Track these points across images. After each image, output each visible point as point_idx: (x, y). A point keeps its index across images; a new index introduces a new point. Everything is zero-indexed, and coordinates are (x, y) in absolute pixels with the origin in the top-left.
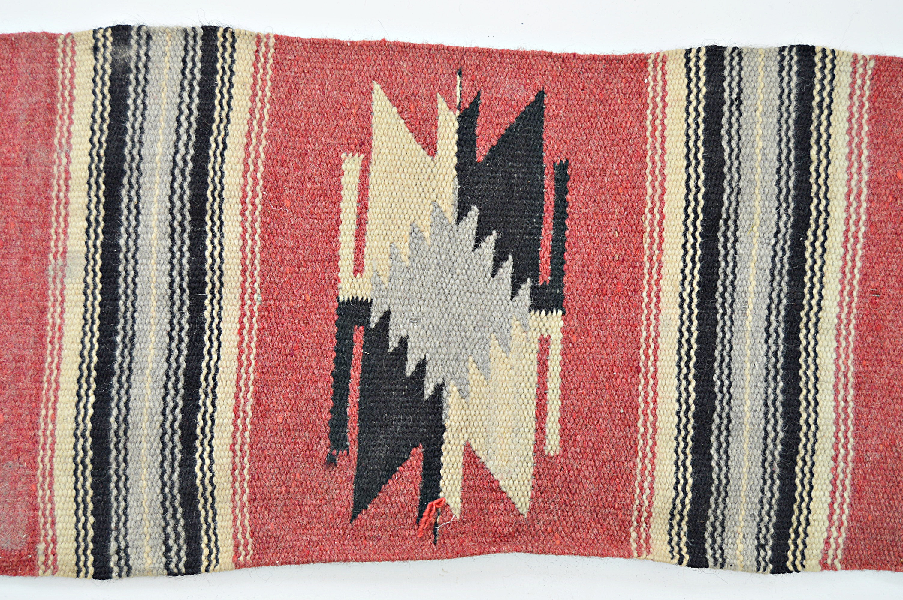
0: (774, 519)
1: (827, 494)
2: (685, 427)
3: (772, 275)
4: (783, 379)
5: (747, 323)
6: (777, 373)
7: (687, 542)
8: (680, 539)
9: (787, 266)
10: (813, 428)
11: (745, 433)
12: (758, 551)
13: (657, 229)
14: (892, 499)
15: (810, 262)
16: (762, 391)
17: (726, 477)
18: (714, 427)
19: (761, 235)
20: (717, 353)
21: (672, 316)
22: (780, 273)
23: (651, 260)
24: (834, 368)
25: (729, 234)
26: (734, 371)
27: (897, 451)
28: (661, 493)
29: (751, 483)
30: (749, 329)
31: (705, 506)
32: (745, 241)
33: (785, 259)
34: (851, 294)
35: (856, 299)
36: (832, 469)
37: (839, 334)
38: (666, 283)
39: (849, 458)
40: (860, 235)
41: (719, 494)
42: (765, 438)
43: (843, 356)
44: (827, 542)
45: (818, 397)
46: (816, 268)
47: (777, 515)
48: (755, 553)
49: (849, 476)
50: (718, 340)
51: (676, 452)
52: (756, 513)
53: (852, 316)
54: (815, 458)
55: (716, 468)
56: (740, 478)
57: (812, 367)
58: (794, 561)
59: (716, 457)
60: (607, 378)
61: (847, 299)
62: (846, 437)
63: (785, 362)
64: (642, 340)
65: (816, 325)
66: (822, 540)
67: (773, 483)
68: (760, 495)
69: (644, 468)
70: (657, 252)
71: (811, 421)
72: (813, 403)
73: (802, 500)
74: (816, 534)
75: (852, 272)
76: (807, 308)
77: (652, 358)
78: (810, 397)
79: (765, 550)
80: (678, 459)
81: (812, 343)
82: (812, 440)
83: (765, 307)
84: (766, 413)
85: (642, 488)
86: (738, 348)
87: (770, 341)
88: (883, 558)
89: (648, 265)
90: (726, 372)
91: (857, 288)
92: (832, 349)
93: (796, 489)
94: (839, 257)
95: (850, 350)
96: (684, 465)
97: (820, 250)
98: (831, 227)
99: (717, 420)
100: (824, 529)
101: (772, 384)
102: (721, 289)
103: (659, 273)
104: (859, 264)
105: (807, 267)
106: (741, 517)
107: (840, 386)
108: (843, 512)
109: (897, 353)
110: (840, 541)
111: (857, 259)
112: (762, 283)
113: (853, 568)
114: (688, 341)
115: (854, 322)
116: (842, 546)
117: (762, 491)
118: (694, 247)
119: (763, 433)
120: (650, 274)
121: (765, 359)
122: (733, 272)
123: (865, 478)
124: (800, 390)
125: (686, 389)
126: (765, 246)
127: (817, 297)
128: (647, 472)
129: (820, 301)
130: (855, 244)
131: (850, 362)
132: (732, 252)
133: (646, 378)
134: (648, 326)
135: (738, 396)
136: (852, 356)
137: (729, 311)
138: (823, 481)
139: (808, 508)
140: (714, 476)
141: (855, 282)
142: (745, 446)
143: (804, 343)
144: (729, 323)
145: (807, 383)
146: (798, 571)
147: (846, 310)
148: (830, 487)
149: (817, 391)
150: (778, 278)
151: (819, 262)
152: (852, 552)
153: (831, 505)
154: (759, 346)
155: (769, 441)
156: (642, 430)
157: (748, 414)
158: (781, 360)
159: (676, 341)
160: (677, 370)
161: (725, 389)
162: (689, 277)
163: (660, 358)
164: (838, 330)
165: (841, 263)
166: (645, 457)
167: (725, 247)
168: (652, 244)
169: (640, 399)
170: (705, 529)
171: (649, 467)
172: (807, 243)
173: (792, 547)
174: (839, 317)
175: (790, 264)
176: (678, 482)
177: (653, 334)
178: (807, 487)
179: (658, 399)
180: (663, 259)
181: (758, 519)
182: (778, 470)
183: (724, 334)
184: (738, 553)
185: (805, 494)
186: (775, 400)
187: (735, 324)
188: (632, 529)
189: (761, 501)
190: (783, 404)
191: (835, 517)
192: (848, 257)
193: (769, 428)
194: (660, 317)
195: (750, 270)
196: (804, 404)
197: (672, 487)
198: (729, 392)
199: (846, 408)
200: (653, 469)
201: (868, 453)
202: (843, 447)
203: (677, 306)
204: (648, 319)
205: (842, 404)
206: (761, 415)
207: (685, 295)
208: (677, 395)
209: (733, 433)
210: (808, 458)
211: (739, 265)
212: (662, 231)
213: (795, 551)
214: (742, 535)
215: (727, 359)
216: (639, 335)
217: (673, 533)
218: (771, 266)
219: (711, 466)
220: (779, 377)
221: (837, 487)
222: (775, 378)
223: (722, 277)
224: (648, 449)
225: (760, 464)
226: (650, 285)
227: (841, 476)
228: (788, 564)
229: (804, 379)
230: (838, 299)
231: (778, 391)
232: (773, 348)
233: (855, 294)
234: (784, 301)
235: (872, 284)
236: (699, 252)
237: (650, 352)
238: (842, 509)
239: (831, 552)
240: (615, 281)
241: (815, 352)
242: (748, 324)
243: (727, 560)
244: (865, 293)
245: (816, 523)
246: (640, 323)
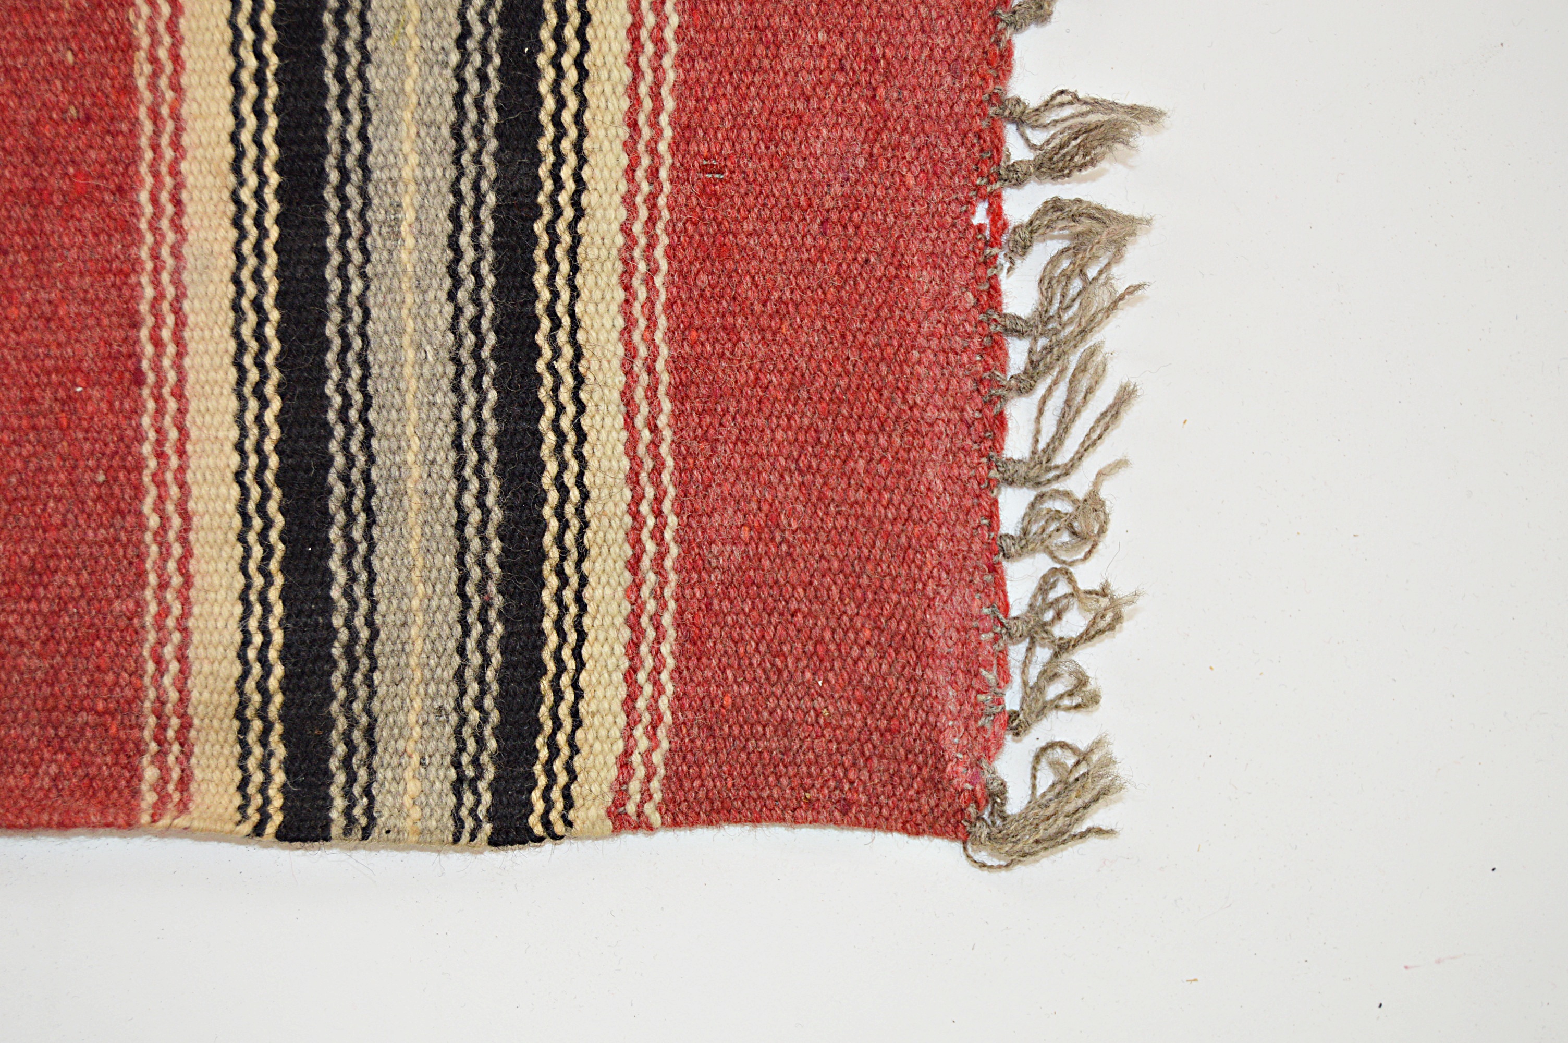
0: (495, 717)
1: (620, 650)
2: (261, 508)
3: (457, 135)
4: (497, 382)
5: (404, 256)
6: (481, 370)
7: (284, 785)
8: (268, 778)
9: (494, 116)
10: (575, 495)
11: (412, 515)
12: (458, 794)
13: (167, 40)
14: (780, 654)
15: (550, 104)
16: (447, 414)
17: (370, 623)
18: (333, 505)
19: (426, 44)
20: (330, 330)
21: (216, 248)
22: (478, 132)
23: (155, 115)
24: (621, 350)
25: (349, 46)
26: (375, 371)
27: (784, 540)
28: (207, 668)
29: (433, 634)
30: (410, 269)
31: (318, 694)
32: (388, 59)
33: (489, 101)
34: (653, 174)
35: (667, 187)
36: (628, 591)
37: (629, 271)
38: (195, 168)
39: (668, 563)
40: (669, 34)
41: (353, 665)
42: (460, 525)
43: (642, 323)
44: (624, 763)
45: (585, 422)
46: (567, 117)
47: (499, 705)
48: (452, 800)
49: (672, 605)
50: (332, 299)
51: (244, 569)
52: (450, 705)
53: (660, 226)
54: (586, 566)
55: (343, 604)
56: (404, 624)
57: (568, 352)
58: (547, 812)
59: (341, 576)
60: (63, 403)
61: (646, 188)
62: (658, 514)
63: (499, 341)
64: (144, 307)
65: (572, 252)
66: (611, 760)
67: (487, 630)
68: (457, 660)
69: (164, 612)
70: (169, 95)
71: (569, 479)
72: (572, 437)
73: (561, 667)
74: (597, 746)
75: (654, 124)
76: (547, 213)
77: (171, 349)
78: (565, 423)
79: (475, 792)
80: (248, 587)
81: (565, 295)
82: (575, 524)
83: (443, 214)
84: (459, 465)
85: (158, 660)
86: (384, 314)
87: (462, 295)
88: (765, 794)
89: (148, 127)
90: (356, 372)
91: (668, 160)
92: (614, 308)
93: (544, 643)
94: (620, 89)
95: (659, 308)
96: (263, 600)
97: (572, 75)
98: (595, 19)
99: (339, 489)
100: (616, 733)
101: (472, 398)
102: (334, 177)
103: (176, 145)
104: (670, 104)
105: (544, 117)
106: (412, 718)
107: (639, 394)
108: (661, 692)
109: (770, 307)
110: (657, 758)
111: (665, 91)
112: (435, 159)
113: (693, 822)
114: (257, 305)
115: (664, 240)
116: (662, 771)
117: (461, 650)
118: (259, 78)
119: (455, 513)
120: (155, 148)
121: (450, 337)
122: (362, 135)
123: (709, 605)
124: (540, 409)
125: (259, 419)
126: (436, 69)
127: (570, 186)
128: (170, 622)
129: (578, 193)
130: (658, 56)
131: (659, 336)
132: (357, 87)
133: (158, 398)
134: (156, 271)
135: (389, 429)
136: (662, 322)
137: (356, 229)
138: (608, 621)
139: (575, 685)
140: (337, 621)
141: (663, 147)
142: (413, 546)
143: (545, 295)
144: (357, 257)
145: (555, 389)
146: (556, 837)
147: (643, 213)
148: (626, 633)
149: (581, 408)
150: (472, 145)
151: (572, 103)
152: (687, 785)
153: (630, 675)
154: (435, 308)
155: (470, 531)
156: (154, 521)
157: (416, 472)
158: (491, 339)
159: (227, 304)
160: (233, 374)
161: (353, 414)
162: (252, 152)
163: (191, 347)
164: (625, 263)
165: (625, 104)
166: (163, 586)
167: (340, 77)
168: (155, 75)
169: (147, 449)
170: (330, 752)
171: (176, 609)
172: (542, 60)
173: (542, 781)
174: (626, 230)
175: (499, 109)
176: (246, 642)
177: (170, 292)
178: (572, 637)
179: (189, 447)
180: (184, 111)
181: (454, 718)
182: (498, 601)
183: (346, 282)
184: (407, 801)
185: (566, 653)
186: (478, 436)
187: (374, 257)
188: (146, 760)
189: (459, 676)
190: (498, 441)
191: (641, 704)
192: (643, 89)
193: (469, 500)
194: (186, 250)
195: (403, 127)
196: (550, 439)
197: (232, 654)
198: (366, 422)
199: (655, 444)
200: (185, 615)
201: (715, 549)
202: (652, 536)
203: (227, 223)
204: (155, 257)
205: (646, 435)
206: (448, 472)
207: (246, 195)
208: (235, 433)
209: (381, 519)
210: (569, 569)
211: (375, 118)
212: (177, 42)
213: (548, 789)
214: (416, 759)
215: (357, 343)
216: (135, 296)
217: (252, 763)
218: (453, 116)
219: (329, 599)
220: (486, 381)
221: (643, 632)
222: (477, 383)
223: (336, 148)
224: (172, 565)
225: (453, 588)
226: (156, 175)
227: (651, 606)
228: (534, 821)
229: (548, 380)
230: (623, 187)
231: (486, 413)
232: (470, 311)
233: (663, 174)
234: (491, 199)
235: (704, 149)
236: (273, 91)
237: (166, 334)
238: (656, 683)
239: (634, 786)
240: (71, 170)
241: (572, 314)
242: (406, 257)
243: (380, 821)
244: (687, 171)
245: (597, 720)
246: (135, 265)
